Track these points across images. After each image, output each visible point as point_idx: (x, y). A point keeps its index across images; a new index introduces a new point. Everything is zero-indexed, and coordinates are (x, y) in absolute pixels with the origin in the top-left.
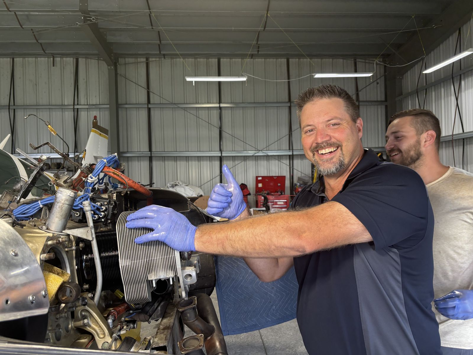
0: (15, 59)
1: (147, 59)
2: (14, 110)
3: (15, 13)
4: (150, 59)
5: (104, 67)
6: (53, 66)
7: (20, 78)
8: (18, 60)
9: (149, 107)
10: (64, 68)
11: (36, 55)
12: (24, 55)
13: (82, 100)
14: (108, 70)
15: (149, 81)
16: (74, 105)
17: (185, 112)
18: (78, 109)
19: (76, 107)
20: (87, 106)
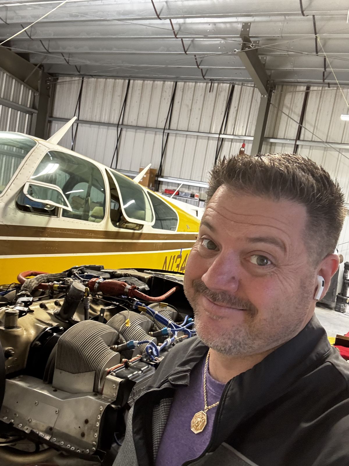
0: (178, 83)
1: (308, 88)
2: (168, 134)
3: (182, 39)
4: (312, 88)
5: (258, 96)
6: (210, 92)
7: (178, 102)
8: (180, 84)
9: (297, 143)
10: (219, 94)
11: (196, 81)
12: (185, 80)
13: (229, 130)
14: (260, 99)
15: (305, 114)
16: (220, 134)
17: (339, 154)
18: (223, 139)
19: (221, 136)
20: (233, 136)
